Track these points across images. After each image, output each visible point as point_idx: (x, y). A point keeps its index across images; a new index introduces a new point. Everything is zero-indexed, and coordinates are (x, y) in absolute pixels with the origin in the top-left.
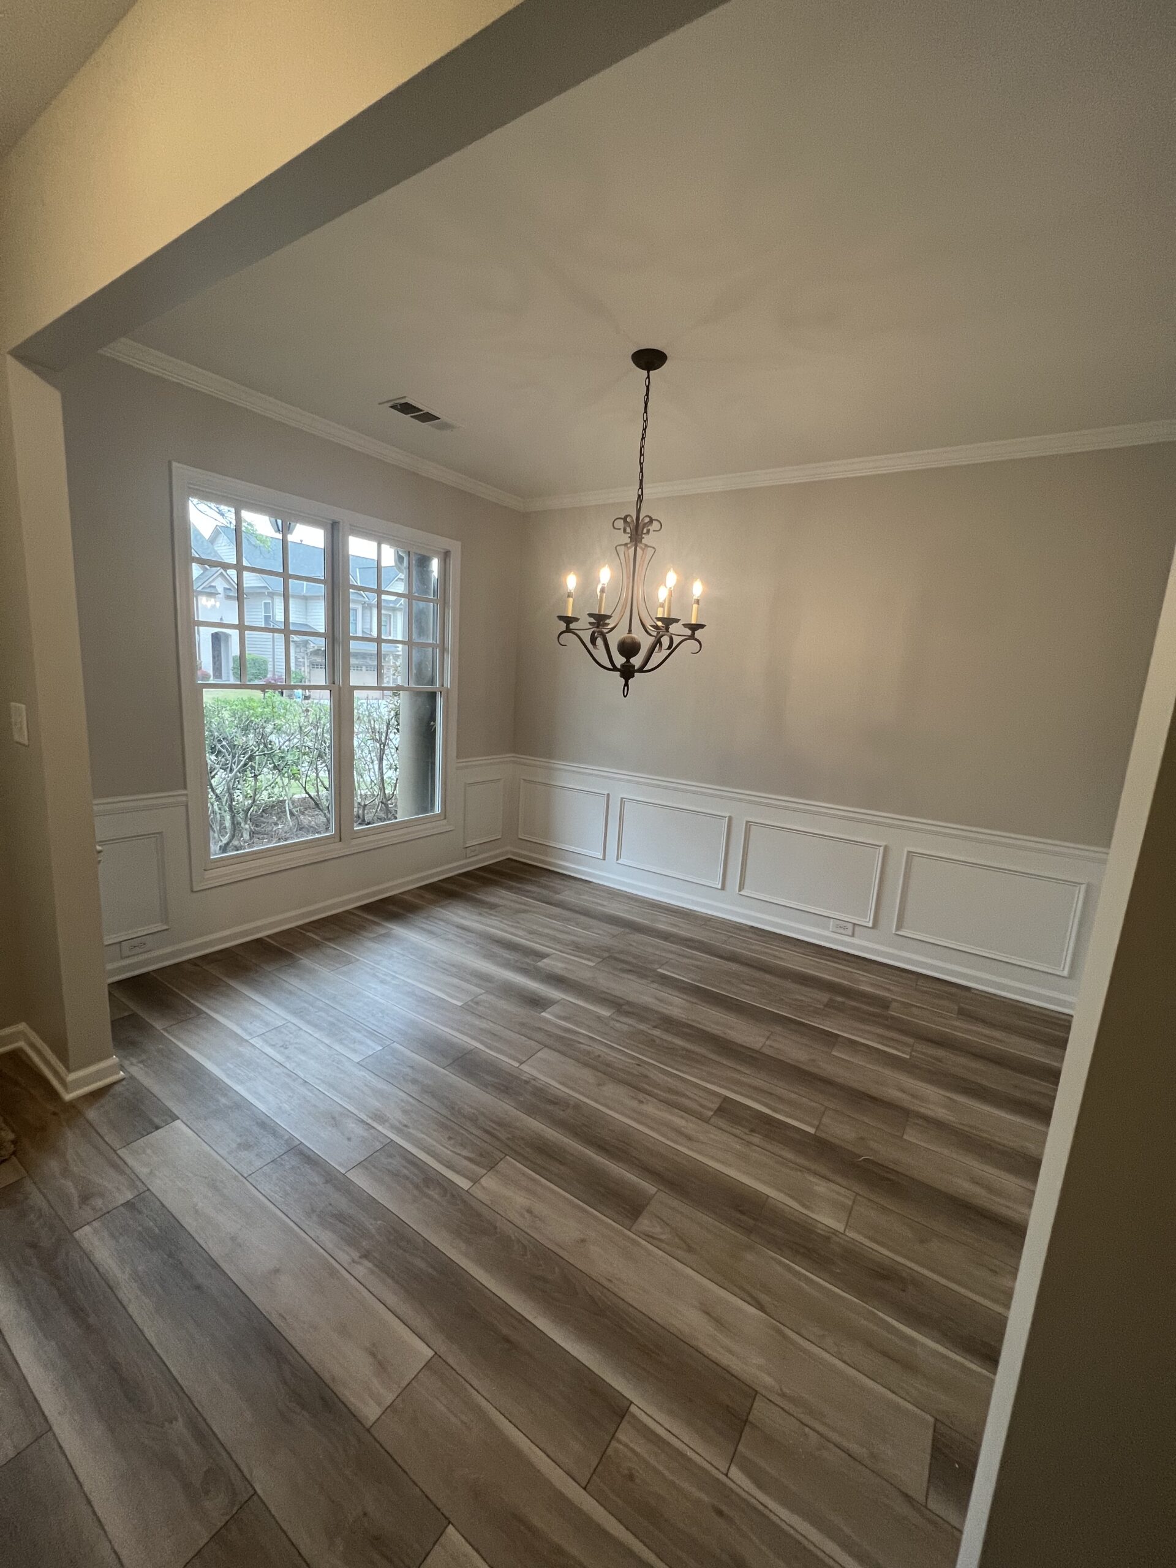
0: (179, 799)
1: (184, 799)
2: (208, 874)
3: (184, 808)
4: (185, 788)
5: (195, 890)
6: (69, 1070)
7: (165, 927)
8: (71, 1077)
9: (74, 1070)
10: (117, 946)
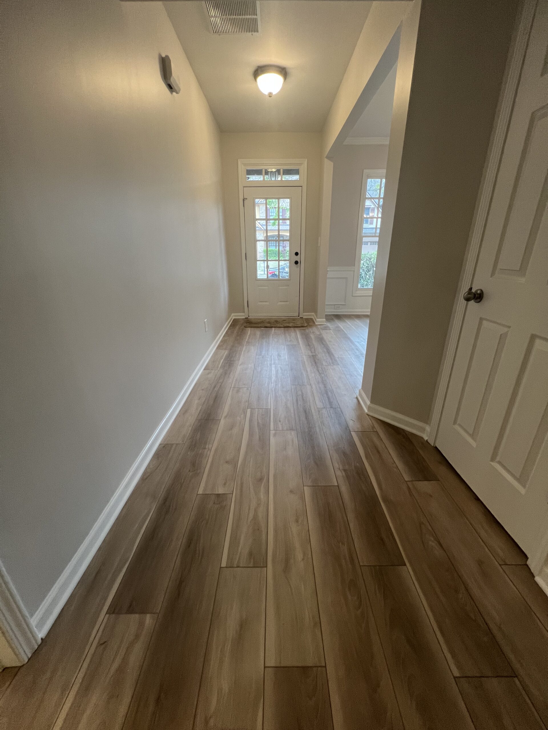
0: (352, 269)
1: (354, 269)
2: (358, 292)
3: (353, 272)
4: (354, 266)
5: (353, 295)
6: (317, 318)
7: (345, 304)
8: (318, 320)
9: (319, 318)
10: (333, 306)
